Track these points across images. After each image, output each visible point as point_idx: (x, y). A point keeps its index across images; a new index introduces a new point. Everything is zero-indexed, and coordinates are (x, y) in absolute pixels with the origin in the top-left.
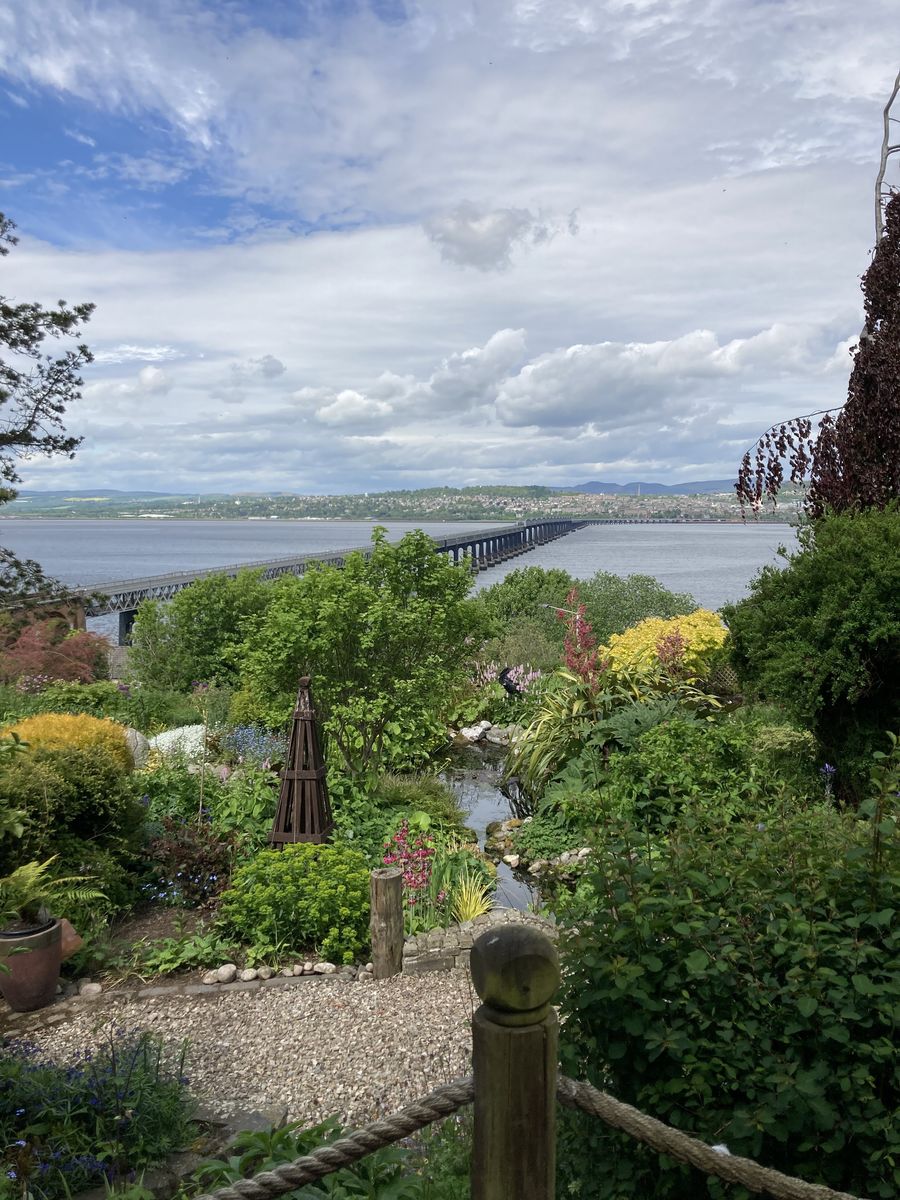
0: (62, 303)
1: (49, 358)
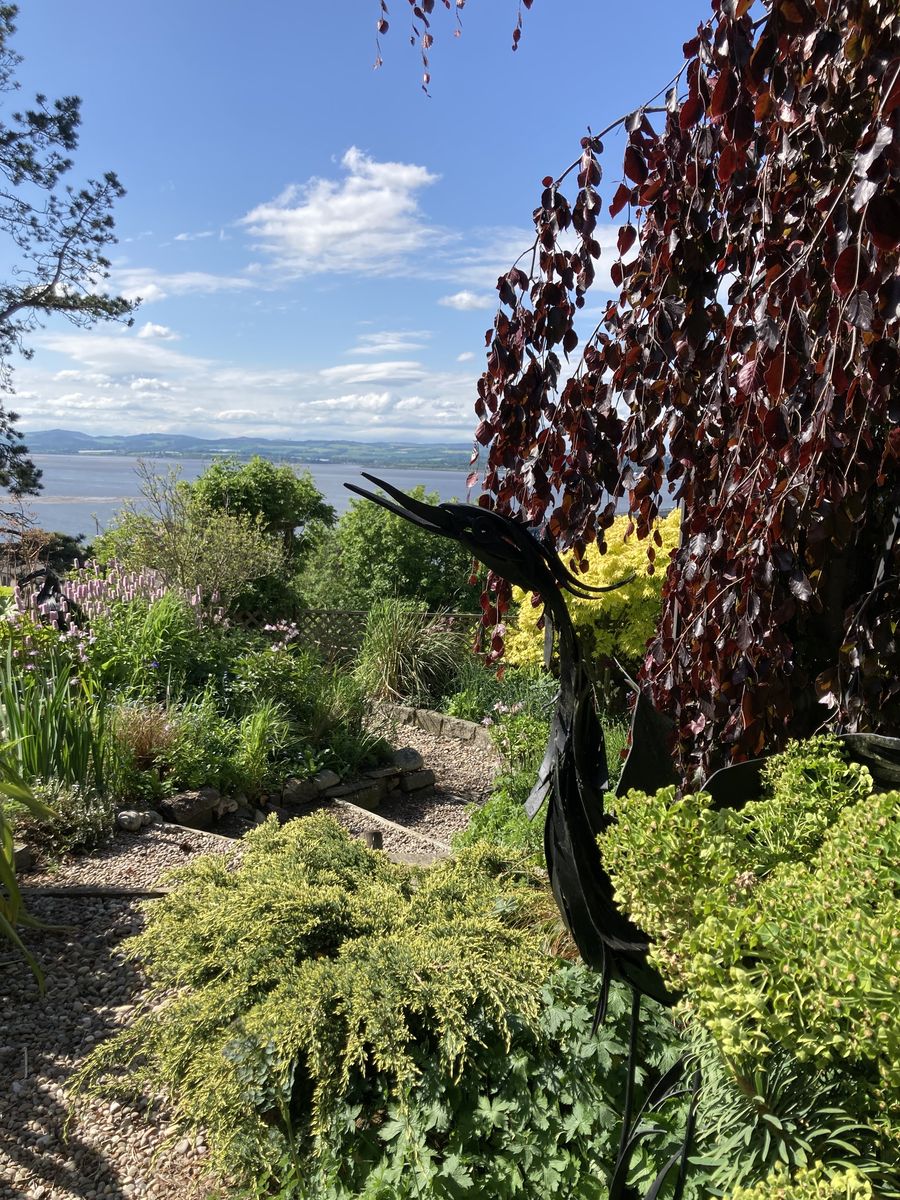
1: (70, 190)
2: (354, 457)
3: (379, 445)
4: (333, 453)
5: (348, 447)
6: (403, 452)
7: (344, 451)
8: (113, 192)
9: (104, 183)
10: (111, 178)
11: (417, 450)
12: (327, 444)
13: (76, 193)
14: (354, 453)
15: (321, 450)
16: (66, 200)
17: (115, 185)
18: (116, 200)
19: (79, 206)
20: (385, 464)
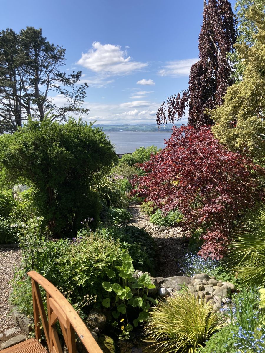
0: (74, 72)
1: (77, 87)
2: (130, 129)
3: (137, 125)
4: (124, 128)
5: (128, 126)
6: (144, 127)
7: (127, 128)
8: (86, 87)
9: (84, 85)
10: (85, 84)
11: (148, 127)
12: (122, 125)
13: (78, 88)
14: (130, 128)
15: (120, 128)
16: (76, 89)
17: (87, 85)
18: (86, 89)
19: (79, 90)
20: (139, 131)
